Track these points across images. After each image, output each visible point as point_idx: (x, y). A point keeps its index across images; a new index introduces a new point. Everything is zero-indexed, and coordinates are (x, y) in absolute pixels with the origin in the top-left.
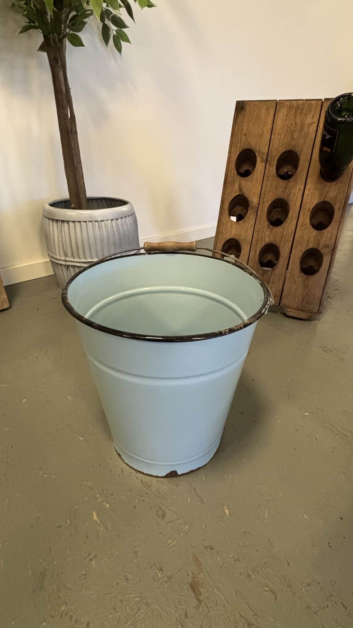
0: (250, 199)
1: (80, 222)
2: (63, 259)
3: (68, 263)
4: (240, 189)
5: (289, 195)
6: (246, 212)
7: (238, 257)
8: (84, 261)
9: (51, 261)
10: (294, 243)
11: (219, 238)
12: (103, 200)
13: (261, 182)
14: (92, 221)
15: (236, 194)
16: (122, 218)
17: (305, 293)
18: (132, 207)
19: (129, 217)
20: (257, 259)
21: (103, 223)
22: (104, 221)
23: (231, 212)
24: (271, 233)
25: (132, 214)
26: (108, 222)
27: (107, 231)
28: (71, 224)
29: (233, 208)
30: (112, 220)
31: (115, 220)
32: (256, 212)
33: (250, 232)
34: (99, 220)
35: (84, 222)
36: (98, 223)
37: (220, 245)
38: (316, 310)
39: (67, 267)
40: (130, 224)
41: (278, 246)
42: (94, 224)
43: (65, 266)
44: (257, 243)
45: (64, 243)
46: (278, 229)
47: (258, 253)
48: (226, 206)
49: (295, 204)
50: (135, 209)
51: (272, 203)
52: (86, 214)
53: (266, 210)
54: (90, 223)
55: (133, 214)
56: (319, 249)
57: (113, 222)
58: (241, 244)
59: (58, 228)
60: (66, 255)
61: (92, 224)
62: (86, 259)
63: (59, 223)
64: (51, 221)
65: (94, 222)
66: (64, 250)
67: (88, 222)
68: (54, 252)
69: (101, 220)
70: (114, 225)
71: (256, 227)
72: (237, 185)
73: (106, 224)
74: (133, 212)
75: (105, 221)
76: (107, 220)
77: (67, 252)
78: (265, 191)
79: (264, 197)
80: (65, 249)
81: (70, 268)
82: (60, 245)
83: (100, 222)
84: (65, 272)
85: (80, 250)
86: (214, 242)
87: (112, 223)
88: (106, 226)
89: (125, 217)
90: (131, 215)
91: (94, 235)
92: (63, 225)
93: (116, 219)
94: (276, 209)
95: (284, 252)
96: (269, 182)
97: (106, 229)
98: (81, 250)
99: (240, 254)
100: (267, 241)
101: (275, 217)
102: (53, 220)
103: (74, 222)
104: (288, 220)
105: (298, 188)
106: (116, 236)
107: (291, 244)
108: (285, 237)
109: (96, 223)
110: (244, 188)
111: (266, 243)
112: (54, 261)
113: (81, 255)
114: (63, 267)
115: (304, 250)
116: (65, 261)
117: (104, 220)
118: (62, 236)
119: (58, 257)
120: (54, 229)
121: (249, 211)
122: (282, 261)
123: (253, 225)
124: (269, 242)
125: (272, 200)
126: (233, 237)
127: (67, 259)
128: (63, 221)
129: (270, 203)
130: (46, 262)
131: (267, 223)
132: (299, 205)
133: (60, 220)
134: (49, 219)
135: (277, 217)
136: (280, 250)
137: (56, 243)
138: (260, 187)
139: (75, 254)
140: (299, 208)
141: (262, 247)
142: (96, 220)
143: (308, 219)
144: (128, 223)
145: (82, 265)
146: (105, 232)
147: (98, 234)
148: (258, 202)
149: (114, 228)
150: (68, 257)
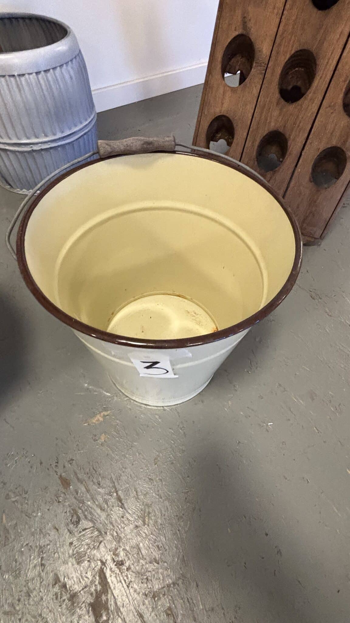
0: (258, 45)
4: (244, 23)
5: (321, 43)
6: (249, 68)
7: (229, 144)
10: (311, 136)
11: (204, 113)
13: (281, 12)
14: (4, 76)
15: (237, 33)
16: (54, 69)
17: (309, 211)
18: (75, 43)
19: (67, 66)
20: (255, 153)
21: (23, 79)
22: (23, 75)
23: (226, 67)
24: (280, 114)
26: (31, 76)
29: (230, 59)
30: (38, 73)
31: (42, 72)
32: (264, 72)
33: (250, 109)
34: (16, 74)
36: (16, 79)
37: (205, 125)
38: (317, 235)
40: (71, 78)
41: (287, 136)
42: (9, 81)
44: (258, 128)
46: (291, 108)
47: (257, 143)
48: (219, 56)
49: (328, 63)
51: (292, 57)
53: (279, 70)
54: (3, 79)
55: (78, 55)
56: (344, 149)
57: (40, 76)
58: (235, 125)
61: (6, 81)
62: (9, 138)
65: (7, 77)
69: (19, 74)
70: (42, 82)
71: (260, 101)
72: (239, 13)
73: (29, 80)
74: (77, 52)
75: (27, 76)
76: (29, 74)
78: (284, 31)
79: (280, 45)
83: (18, 79)
86: (198, 119)
87: (38, 78)
88: (29, 84)
89: (61, 66)
90: (71, 60)
91: (14, 101)
93: (45, 71)
94: (297, 69)
95: (294, 147)
96: (295, 11)
97: (30, 90)
99: (233, 140)
100: (273, 126)
101: (293, 82)
104: (310, 94)
105: (340, 30)
106: (49, 100)
107: (306, 135)
108: (300, 123)
109: (12, 79)
110: (250, 20)
111: (271, 130)
115: (322, 148)
117: (24, 73)
121: (252, 70)
122: (289, 161)
123: (256, 95)
124: (275, 129)
125: (293, 52)
126: (224, 114)
129: (288, 56)
131: (277, 95)
132: (332, 68)
135: (295, 84)
136: (289, 144)
138: (278, 20)
140: (332, 72)
141: (265, 134)
142: (11, 74)
143: (341, 96)
144: (67, 77)
145: (7, 147)
146: (29, 97)
147: (18, 98)
148: (269, 53)
149: (44, 87)
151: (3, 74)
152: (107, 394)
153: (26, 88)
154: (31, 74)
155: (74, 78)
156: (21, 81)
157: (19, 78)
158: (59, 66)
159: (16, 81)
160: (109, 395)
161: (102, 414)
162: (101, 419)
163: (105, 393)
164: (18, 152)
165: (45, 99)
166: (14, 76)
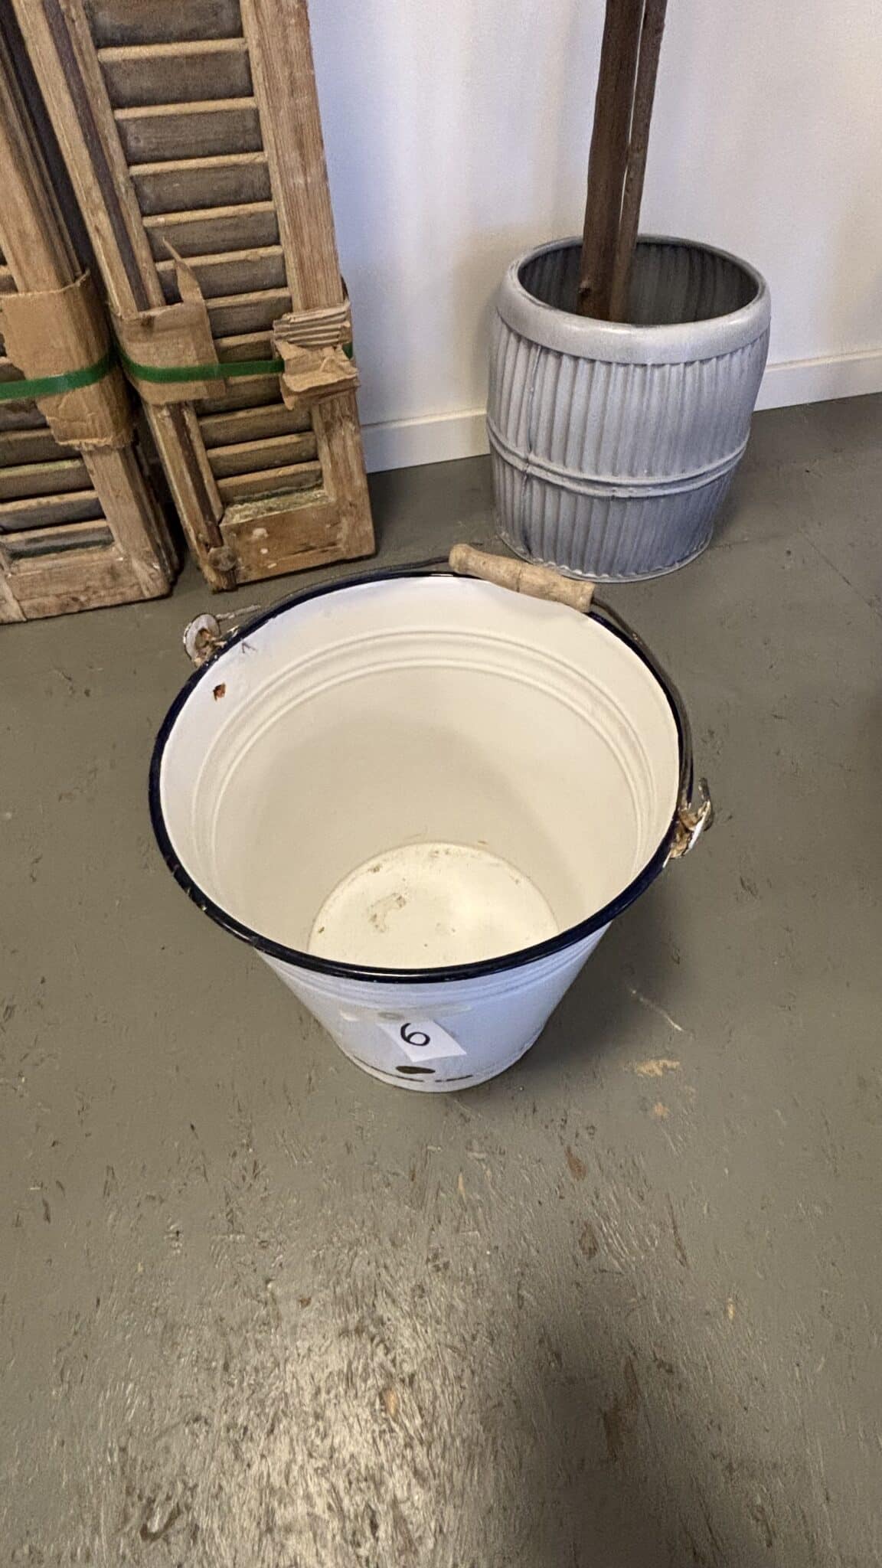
1: (592, 361)
2: (522, 455)
3: (530, 470)
8: (574, 474)
12: (681, 251)
14: (626, 365)
16: (720, 357)
21: (657, 373)
26: (674, 369)
27: (664, 399)
28: (565, 360)
30: (688, 364)
31: (697, 363)
34: (649, 364)
35: (602, 362)
36: (646, 371)
39: (525, 478)
40: (742, 371)
42: (631, 373)
43: (523, 473)
45: (535, 411)
52: (616, 335)
54: (621, 370)
57: (690, 369)
59: (527, 366)
60: (531, 446)
61: (627, 373)
62: (581, 469)
63: (533, 350)
64: (513, 339)
65: (632, 367)
66: (529, 431)
67: (614, 365)
68: (502, 428)
69: (655, 363)
70: (689, 379)
73: (667, 375)
75: (668, 366)
76: (672, 365)
77: (537, 439)
80: (533, 429)
81: (535, 482)
82: (523, 412)
83: (649, 371)
84: (518, 487)
85: (570, 443)
87: (685, 372)
88: (664, 382)
89: (734, 352)
90: (754, 341)
91: (623, 408)
92: (542, 356)
93: (702, 362)
97: (661, 392)
98: (573, 442)
102: (521, 337)
103: (576, 358)
106: (687, 413)
109: (639, 370)
112: (498, 448)
113: (572, 457)
114: (516, 474)
116: (527, 461)
117: (665, 362)
118: (533, 392)
119: (510, 445)
120: (517, 362)
127: (532, 457)
128: (546, 350)
133: (537, 345)
134: (510, 330)
139: (555, 451)
142: (640, 362)
145: (568, 484)
146: (654, 401)
147: (635, 400)
149: (688, 389)
150: (536, 454)
151: (627, 361)
152: (676, 1026)
153: (656, 389)
154: (678, 364)
155: (745, 374)
156: (652, 375)
157: (652, 371)
158: (730, 353)
159: (644, 375)
160: (680, 1029)
161: (661, 1062)
162: (659, 1073)
163: (672, 1023)
164: (584, 495)
165: (682, 410)
166: (644, 366)
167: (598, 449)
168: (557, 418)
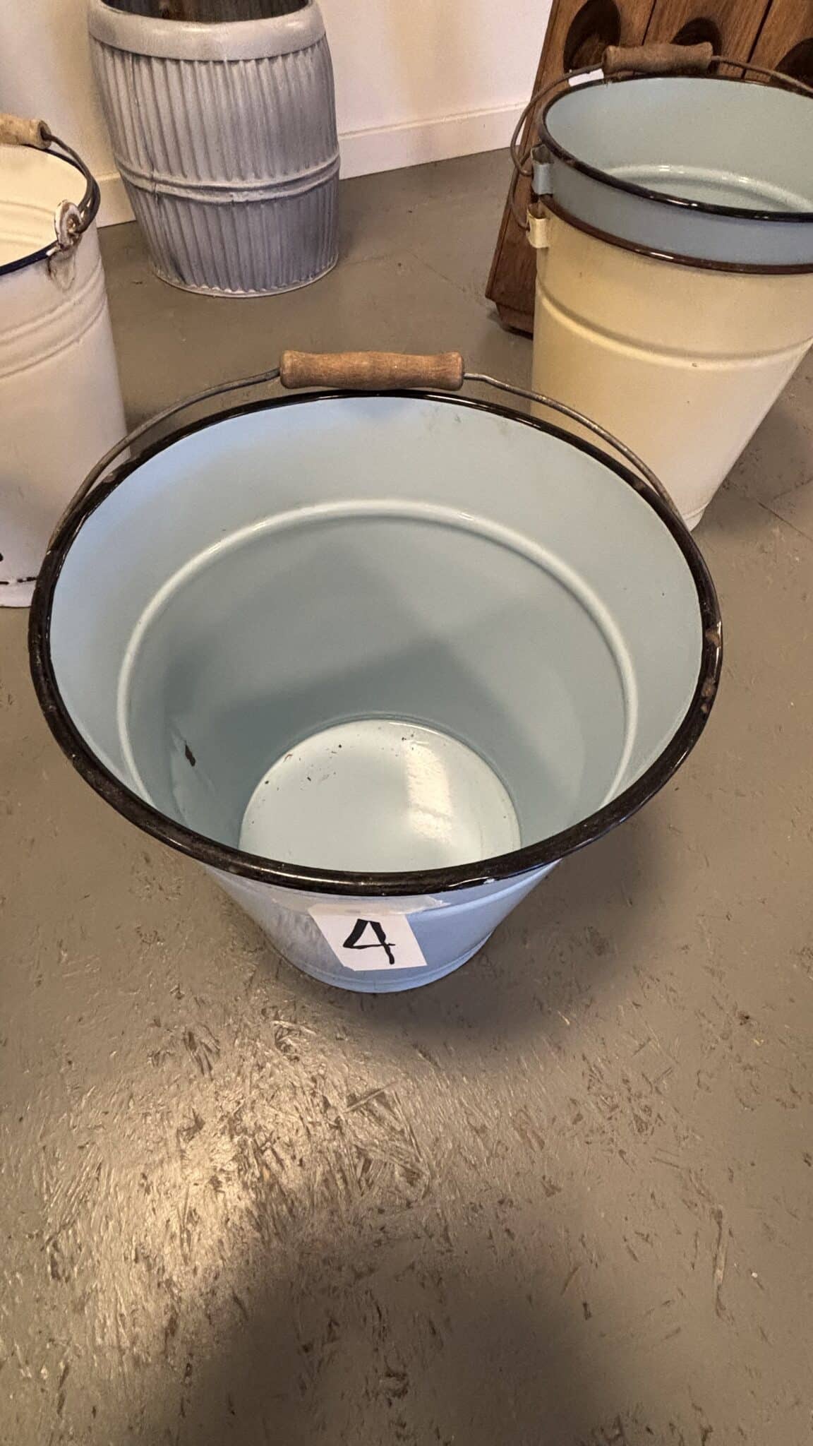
0: (625, 15)
1: (177, 61)
2: (148, 175)
3: (159, 188)
8: (195, 183)
9: (124, 179)
14: (206, 62)
16: (284, 56)
18: (318, 18)
19: (304, 54)
21: (235, 69)
22: (236, 62)
25: (317, 45)
26: (249, 65)
27: (247, 96)
28: (155, 64)
30: (258, 61)
31: (266, 60)
34: (225, 60)
35: (185, 61)
36: (224, 67)
39: (157, 199)
40: (309, 75)
42: (212, 71)
43: (153, 194)
45: (146, 127)
48: (561, 34)
50: (326, 27)
52: (192, 35)
54: (203, 68)
55: (318, 42)
57: (262, 66)
59: (126, 77)
60: (153, 165)
61: (208, 71)
62: (198, 177)
63: (127, 61)
64: (108, 55)
65: (211, 64)
66: (146, 148)
67: (196, 64)
68: (125, 155)
69: (231, 59)
70: (264, 77)
73: (244, 71)
74: (320, 36)
75: (241, 63)
76: (246, 61)
77: (154, 155)
79: (662, 12)
80: (149, 144)
81: (166, 201)
82: (137, 130)
83: (227, 68)
84: (154, 210)
85: (182, 149)
87: (258, 69)
88: (244, 78)
89: (296, 53)
90: (312, 46)
91: (215, 107)
92: (136, 66)
93: (271, 59)
97: (243, 89)
98: (185, 149)
102: (113, 50)
103: (163, 60)
106: (271, 112)
109: (218, 68)
112: (129, 178)
113: (187, 165)
114: (148, 196)
116: (152, 180)
117: (238, 58)
118: (138, 105)
119: (136, 169)
120: (117, 76)
125: (683, 23)
127: (156, 175)
128: (137, 57)
129: (675, 31)
130: (115, 181)
133: (128, 52)
134: (103, 45)
137: (127, 122)
139: (174, 162)
142: (216, 59)
144: (302, 73)
145: (192, 195)
146: (240, 100)
147: (224, 103)
148: (644, 26)
149: (265, 86)
150: (158, 171)
151: (205, 59)
153: (238, 87)
154: (249, 61)
155: (313, 77)
156: (231, 73)
157: (230, 69)
158: (293, 53)
159: (224, 72)
164: (210, 204)
165: (266, 108)
166: (221, 62)
167: (207, 153)
168: (165, 129)
